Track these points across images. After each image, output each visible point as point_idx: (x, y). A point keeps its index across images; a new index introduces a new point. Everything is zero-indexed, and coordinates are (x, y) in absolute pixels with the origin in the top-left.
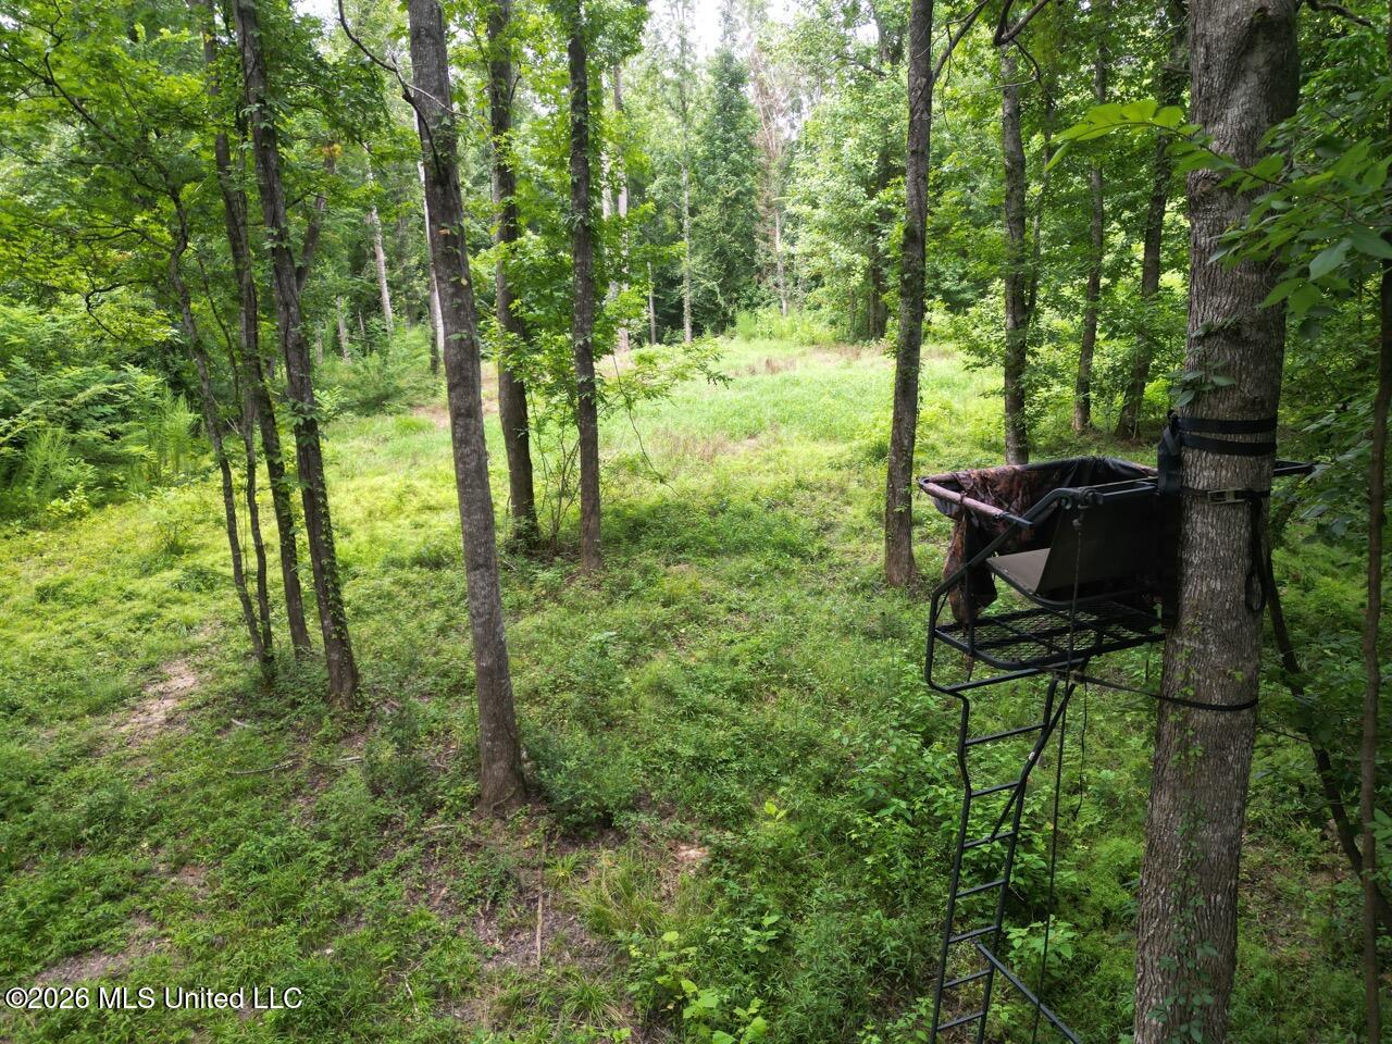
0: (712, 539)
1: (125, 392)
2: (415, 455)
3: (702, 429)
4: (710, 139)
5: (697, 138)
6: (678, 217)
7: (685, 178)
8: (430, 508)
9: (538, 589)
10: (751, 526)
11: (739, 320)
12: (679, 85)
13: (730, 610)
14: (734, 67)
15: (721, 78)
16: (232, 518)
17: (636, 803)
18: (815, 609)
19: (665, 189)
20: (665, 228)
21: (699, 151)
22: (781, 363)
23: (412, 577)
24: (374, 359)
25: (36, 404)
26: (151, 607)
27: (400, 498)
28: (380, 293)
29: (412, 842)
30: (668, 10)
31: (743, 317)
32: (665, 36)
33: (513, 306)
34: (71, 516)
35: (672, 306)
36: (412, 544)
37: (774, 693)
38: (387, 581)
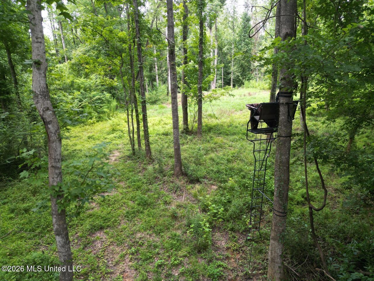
0: (228, 132)
1: (104, 98)
2: (163, 113)
3: (229, 109)
4: (240, 36)
5: (237, 36)
6: (231, 56)
7: (233, 46)
8: (166, 124)
9: (188, 140)
10: (236, 129)
11: (245, 83)
12: (233, 22)
13: (229, 146)
14: (247, 17)
15: (244, 20)
16: (128, 120)
17: (204, 177)
18: (249, 147)
19: (228, 49)
20: (228, 59)
21: (237, 39)
22: (253, 94)
23: (162, 137)
24: (154, 92)
25: (86, 99)
26: (110, 141)
27: (160, 122)
28: (156, 77)
29: (161, 181)
30: (231, 3)
31: (246, 82)
32: (229, 9)
33: (185, 79)
34: (92, 123)
35: (228, 80)
36: (162, 131)
37: (236, 162)
38: (157, 138)
